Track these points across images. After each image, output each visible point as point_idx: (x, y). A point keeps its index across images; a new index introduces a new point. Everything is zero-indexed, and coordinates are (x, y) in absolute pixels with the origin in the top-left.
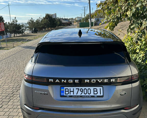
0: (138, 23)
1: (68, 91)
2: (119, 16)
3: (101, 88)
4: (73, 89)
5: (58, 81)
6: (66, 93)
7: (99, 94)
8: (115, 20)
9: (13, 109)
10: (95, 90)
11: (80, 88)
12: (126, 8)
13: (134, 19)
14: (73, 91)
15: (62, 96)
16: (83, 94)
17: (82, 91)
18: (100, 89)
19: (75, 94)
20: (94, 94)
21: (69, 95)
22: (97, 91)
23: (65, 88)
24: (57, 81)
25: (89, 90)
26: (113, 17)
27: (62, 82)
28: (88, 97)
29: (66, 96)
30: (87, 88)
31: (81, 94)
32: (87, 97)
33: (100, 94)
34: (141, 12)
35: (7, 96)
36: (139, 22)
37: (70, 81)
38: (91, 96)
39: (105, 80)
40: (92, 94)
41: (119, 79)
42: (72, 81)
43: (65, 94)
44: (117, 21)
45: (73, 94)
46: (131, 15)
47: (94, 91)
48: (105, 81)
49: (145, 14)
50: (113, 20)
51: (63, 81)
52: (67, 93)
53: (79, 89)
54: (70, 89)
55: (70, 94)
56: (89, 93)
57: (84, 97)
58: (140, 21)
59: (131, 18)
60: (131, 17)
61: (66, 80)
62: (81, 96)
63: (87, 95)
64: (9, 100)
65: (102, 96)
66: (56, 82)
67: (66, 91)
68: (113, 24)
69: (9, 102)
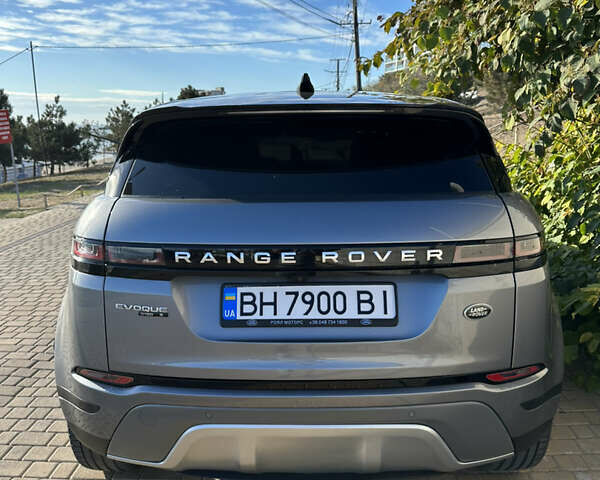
0: (543, 77)
1: (252, 303)
2: (470, 53)
3: (389, 289)
4: (275, 294)
5: (213, 259)
6: (244, 311)
7: (378, 314)
8: (453, 72)
9: (29, 422)
10: (362, 298)
11: (301, 289)
12: (495, 22)
13: (526, 64)
14: (274, 304)
15: (227, 323)
16: (314, 315)
17: (311, 303)
18: (385, 293)
19: (282, 314)
20: (360, 312)
21: (257, 316)
22: (370, 301)
23: (241, 290)
24: (209, 257)
25: (339, 298)
26: (445, 60)
27: (229, 261)
28: (336, 323)
29: (243, 324)
30: (331, 289)
31: (306, 314)
32: (330, 324)
33: (386, 312)
34: (555, 33)
35: (9, 376)
36: (548, 71)
37: (259, 259)
38: (346, 322)
39: (403, 253)
40: (352, 313)
41: (459, 249)
42: (269, 259)
43: (242, 314)
44: (461, 75)
45: (275, 314)
46: (516, 45)
47: (360, 302)
48: (403, 256)
49: (568, 38)
50: (446, 74)
51: (234, 257)
52: (248, 309)
53: (296, 294)
54: (261, 294)
55: (261, 314)
56: (340, 308)
57: (319, 324)
58: (552, 69)
59: (515, 58)
60: (514, 53)
61: (242, 255)
62: (306, 323)
63: (332, 315)
64: (17, 388)
65: (393, 322)
66: (202, 261)
67: (243, 303)
68: (446, 88)
69: (14, 396)
